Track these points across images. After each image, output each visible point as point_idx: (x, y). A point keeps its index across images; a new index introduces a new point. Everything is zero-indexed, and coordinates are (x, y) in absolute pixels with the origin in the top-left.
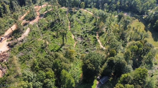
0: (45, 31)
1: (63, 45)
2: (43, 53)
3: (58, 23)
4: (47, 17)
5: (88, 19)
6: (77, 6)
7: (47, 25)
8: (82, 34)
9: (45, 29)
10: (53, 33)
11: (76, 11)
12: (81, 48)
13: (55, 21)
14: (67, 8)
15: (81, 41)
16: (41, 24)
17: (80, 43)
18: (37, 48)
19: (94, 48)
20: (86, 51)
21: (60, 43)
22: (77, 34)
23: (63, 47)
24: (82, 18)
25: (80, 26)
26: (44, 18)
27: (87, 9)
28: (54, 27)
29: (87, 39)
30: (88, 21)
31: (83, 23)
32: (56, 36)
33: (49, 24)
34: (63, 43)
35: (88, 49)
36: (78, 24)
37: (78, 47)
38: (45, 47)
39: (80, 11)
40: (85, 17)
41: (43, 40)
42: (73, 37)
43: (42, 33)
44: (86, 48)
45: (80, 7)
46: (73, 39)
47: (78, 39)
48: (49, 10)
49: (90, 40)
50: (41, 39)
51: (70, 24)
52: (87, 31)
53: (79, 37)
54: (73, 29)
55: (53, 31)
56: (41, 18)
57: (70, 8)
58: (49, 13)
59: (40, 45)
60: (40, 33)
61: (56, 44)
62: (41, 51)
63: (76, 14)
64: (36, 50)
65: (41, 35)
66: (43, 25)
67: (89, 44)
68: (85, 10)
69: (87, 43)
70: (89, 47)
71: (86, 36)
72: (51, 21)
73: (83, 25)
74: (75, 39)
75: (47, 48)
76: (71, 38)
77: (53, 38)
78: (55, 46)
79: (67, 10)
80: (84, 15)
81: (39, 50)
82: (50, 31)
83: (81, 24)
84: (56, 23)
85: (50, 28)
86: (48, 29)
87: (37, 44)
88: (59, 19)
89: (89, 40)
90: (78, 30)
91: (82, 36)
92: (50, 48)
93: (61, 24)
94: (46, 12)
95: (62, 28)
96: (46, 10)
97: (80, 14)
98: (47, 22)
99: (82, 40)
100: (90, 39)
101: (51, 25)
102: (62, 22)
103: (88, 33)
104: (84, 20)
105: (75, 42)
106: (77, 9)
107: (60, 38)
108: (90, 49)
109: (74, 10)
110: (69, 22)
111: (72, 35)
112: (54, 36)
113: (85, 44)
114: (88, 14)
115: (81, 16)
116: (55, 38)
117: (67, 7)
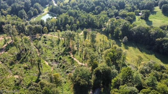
0: (13, 65)
1: (40, 74)
2: (20, 90)
3: (24, 54)
4: (9, 51)
5: (55, 42)
6: (39, 33)
7: (12, 59)
8: (55, 57)
9: (12, 64)
10: (23, 65)
11: (40, 37)
12: (60, 72)
13: (21, 52)
14: (29, 37)
16: (5, 60)
17: (58, 67)
18: (10, 86)
19: (73, 67)
20: (67, 73)
21: (35, 73)
22: (50, 59)
23: (41, 76)
25: (50, 51)
26: (5, 52)
27: (50, 33)
28: (22, 59)
29: (63, 61)
30: (55, 44)
31: (52, 47)
32: (28, 67)
33: (14, 57)
34: (39, 72)
35: (68, 70)
36: (47, 50)
37: (57, 72)
38: (20, 83)
39: (44, 37)
40: (51, 41)
41: (13, 76)
42: (47, 63)
43: (10, 68)
44: (65, 70)
45: (43, 33)
46: (48, 65)
47: (53, 64)
48: (8, 43)
49: (67, 61)
50: (11, 76)
51: (39, 51)
52: (60, 54)
53: (54, 61)
54: (43, 55)
55: (22, 63)
56: (2, 53)
57: (32, 36)
58: (11, 45)
59: (12, 83)
60: (7, 69)
61: (32, 76)
62: (17, 88)
63: (40, 40)
64: (9, 89)
65: (10, 71)
66: (8, 60)
67: (67, 65)
68: (49, 35)
69: (65, 65)
70: (68, 68)
71: (60, 59)
72: (16, 53)
73: (52, 49)
74: (50, 65)
75: (22, 83)
76: (46, 65)
77: (25, 70)
78: (31, 78)
79: (30, 38)
80: (50, 40)
81: (13, 89)
82: (18, 64)
83: (50, 49)
84: (23, 53)
85: (17, 61)
86: (15, 62)
87: (8, 82)
88: (25, 48)
89: (65, 62)
90: (50, 55)
91: (56, 60)
92: (26, 82)
93: (29, 54)
95: (32, 57)
96: (5, 43)
97: (45, 39)
98: (11, 55)
100: (65, 60)
101: (17, 57)
102: (30, 51)
103: (61, 55)
104: (52, 44)
105: (51, 68)
106: (40, 36)
107: (35, 68)
108: (70, 70)
109: (38, 36)
110: (37, 50)
111: (45, 62)
112: (26, 68)
113: (62, 66)
114: (54, 38)
115: (47, 41)
116: (28, 69)
117: (28, 36)
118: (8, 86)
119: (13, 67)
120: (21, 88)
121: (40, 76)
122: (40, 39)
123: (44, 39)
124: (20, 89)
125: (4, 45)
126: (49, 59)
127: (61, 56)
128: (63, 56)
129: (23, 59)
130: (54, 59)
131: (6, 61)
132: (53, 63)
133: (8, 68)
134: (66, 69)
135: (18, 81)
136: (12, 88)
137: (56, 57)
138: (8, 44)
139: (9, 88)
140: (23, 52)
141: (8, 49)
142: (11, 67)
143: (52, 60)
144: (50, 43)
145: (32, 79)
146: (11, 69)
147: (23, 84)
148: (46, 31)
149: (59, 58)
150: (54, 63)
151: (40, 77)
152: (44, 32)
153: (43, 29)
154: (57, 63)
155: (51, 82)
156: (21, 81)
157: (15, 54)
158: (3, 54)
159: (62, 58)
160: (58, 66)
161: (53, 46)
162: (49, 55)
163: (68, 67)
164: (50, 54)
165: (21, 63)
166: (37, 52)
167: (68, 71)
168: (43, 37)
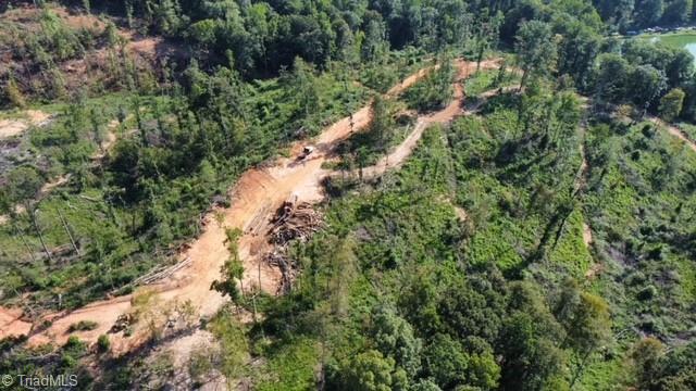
0: (473, 172)
1: (535, 257)
2: (445, 262)
3: (531, 154)
4: (491, 116)
5: (682, 174)
6: (638, 103)
7: (483, 148)
8: (635, 235)
9: (472, 164)
10: (504, 189)
11: (627, 121)
12: (618, 302)
13: (524, 142)
14: (585, 99)
15: (623, 272)
16: (461, 139)
17: (618, 279)
18: (425, 230)
19: (689, 326)
20: (641, 329)
21: (521, 243)
22: (608, 230)
23: (534, 268)
24: (650, 161)
25: (632, 199)
26: (478, 114)
27: (682, 125)
28: (511, 166)
29: (661, 270)
30: (675, 184)
31: (650, 187)
32: (512, 205)
33: (493, 145)
34: (539, 247)
35: (654, 321)
36: (623, 187)
37: (601, 294)
38: (457, 240)
39: (647, 128)
40: (664, 161)
41: (454, 204)
42: (587, 237)
43: (459, 174)
44: (644, 312)
45: (653, 112)
46: (587, 245)
47: (610, 253)
48: (504, 89)
49: (677, 282)
50: (448, 200)
51: (588, 174)
52: (667, 235)
53: (619, 245)
54: (593, 198)
55: (505, 182)
56: (468, 113)
57: (599, 101)
58: (510, 101)
59: (437, 224)
60: (450, 172)
61: (505, 244)
62: (439, 249)
63: (622, 134)
64: (420, 236)
65: (452, 184)
66: (468, 145)
67: (664, 298)
68: (673, 131)
69: (655, 292)
70: (662, 312)
71: (655, 255)
72: (508, 135)
73: (649, 196)
74: (595, 249)
75: (464, 244)
76: (578, 240)
77: (496, 211)
78: (499, 249)
79: (585, 106)
80: (663, 152)
81: (430, 243)
82: (491, 176)
83: (636, 188)
84: (526, 149)
85: (493, 164)
86: (485, 166)
87: (430, 214)
88: (546, 136)
89: (667, 279)
90: (618, 214)
91: (635, 246)
92: (477, 250)
93: (544, 163)
94: (489, 93)
95: (547, 181)
96: (493, 86)
97: (646, 140)
98: (487, 136)
99: (630, 268)
100: (674, 273)
101: (500, 153)
102: (553, 156)
103: (671, 242)
104: (660, 172)
105: (592, 263)
106: (632, 116)
107: (535, 224)
108: (666, 325)
109: (623, 113)
110: (584, 165)
111: (586, 227)
112: (503, 206)
113: (641, 289)
114: (686, 153)
115: (646, 154)
116: (508, 213)
117: (586, 96)
118: (422, 225)
119: (471, 176)
120: (451, 258)
121: (531, 262)
122: (622, 130)
123: (641, 135)
124: (446, 257)
125: (487, 89)
126: (607, 225)
127: (666, 248)
128: (673, 251)
129: (514, 170)
130: (626, 236)
131: (464, 145)
132: (612, 250)
133: (456, 170)
134: (650, 312)
135: (454, 230)
136: (429, 239)
137: (641, 236)
138: (500, 90)
139: (421, 233)
140: (529, 145)
141: (492, 111)
142: (464, 173)
143: (613, 237)
144: (654, 165)
145: (500, 256)
146: (460, 178)
147: (463, 251)
148: (674, 108)
149: (648, 247)
150: (618, 254)
151: (530, 267)
152: (660, 108)
153: (664, 92)
154: (626, 261)
155: (555, 313)
156: (464, 237)
157: (499, 138)
158: (469, 117)
159: (663, 255)
160: (624, 276)
161: (657, 185)
162: (618, 210)
163: (665, 309)
164: (623, 210)
165: (501, 178)
166: (579, 174)
167: (651, 324)
168: (641, 126)
